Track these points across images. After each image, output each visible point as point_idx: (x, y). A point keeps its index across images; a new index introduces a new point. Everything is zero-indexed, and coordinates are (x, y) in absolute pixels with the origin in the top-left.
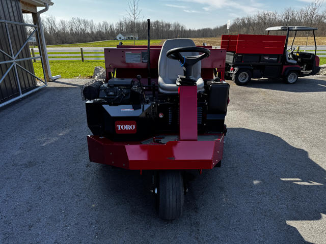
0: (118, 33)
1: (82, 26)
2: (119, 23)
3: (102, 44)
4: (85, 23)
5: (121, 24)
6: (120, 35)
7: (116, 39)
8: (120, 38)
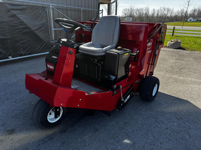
0: (189, 17)
1: (166, 12)
2: (193, 9)
3: (174, 24)
4: (168, 10)
5: (195, 11)
6: (191, 18)
7: (187, 21)
8: (190, 20)
